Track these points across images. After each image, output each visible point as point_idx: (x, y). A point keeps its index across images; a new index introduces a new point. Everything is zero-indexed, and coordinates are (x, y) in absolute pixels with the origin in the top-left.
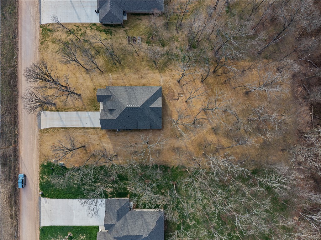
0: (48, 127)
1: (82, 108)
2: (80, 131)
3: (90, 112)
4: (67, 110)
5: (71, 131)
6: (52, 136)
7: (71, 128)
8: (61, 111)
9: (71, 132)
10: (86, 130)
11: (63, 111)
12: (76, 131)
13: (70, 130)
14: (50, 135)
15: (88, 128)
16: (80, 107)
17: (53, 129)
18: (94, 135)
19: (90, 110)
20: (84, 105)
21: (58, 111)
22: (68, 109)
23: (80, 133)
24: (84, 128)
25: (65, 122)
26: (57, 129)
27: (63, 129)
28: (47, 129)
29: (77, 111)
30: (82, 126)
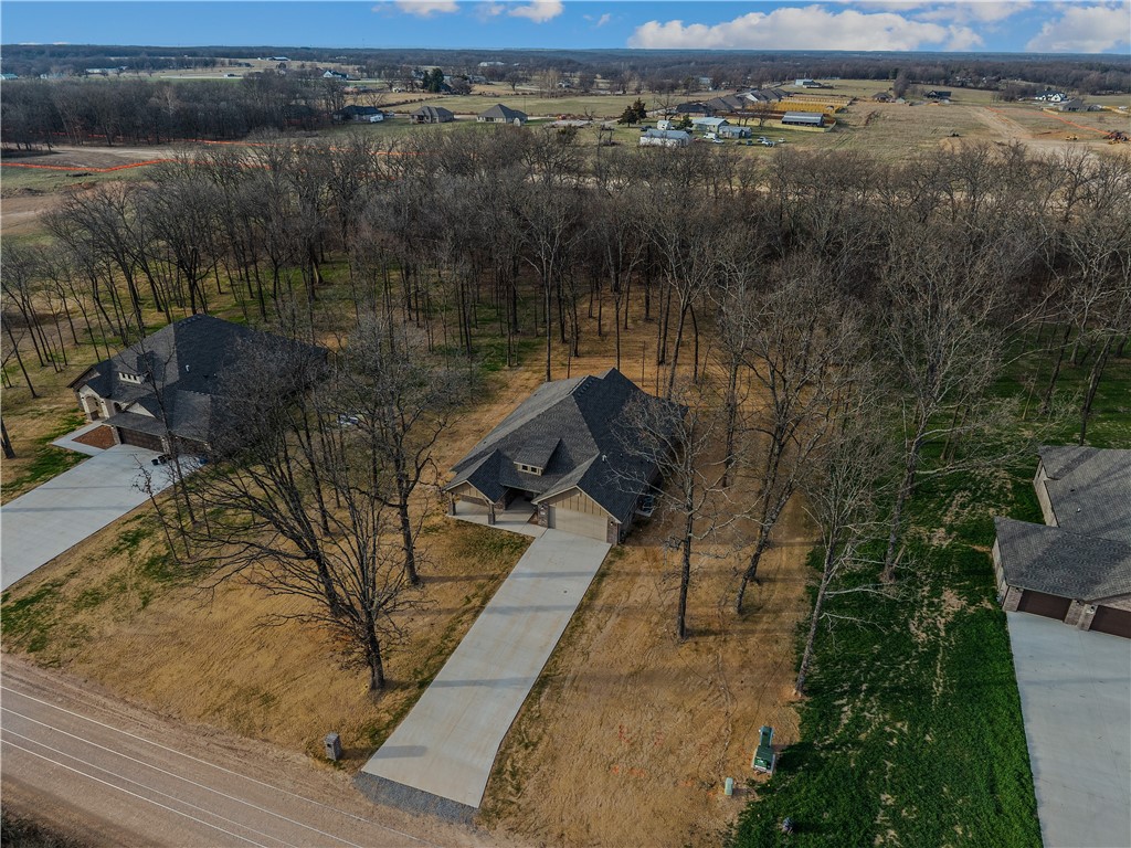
0: (486, 764)
1: (481, 587)
2: (591, 625)
3: (518, 568)
4: (450, 645)
5: (574, 663)
6: (554, 758)
7: (553, 655)
8: (436, 672)
9: (577, 661)
10: (599, 603)
11: (443, 663)
12: (583, 641)
13: (562, 664)
14: (544, 768)
15: (592, 594)
16: (473, 591)
17: (519, 737)
18: (637, 586)
19: (509, 565)
20: (469, 578)
21: (423, 685)
22: (446, 637)
23: (599, 628)
24: (582, 609)
25: (508, 674)
26: (531, 719)
27: (540, 693)
28: (497, 772)
29: (482, 607)
30: (568, 615)
